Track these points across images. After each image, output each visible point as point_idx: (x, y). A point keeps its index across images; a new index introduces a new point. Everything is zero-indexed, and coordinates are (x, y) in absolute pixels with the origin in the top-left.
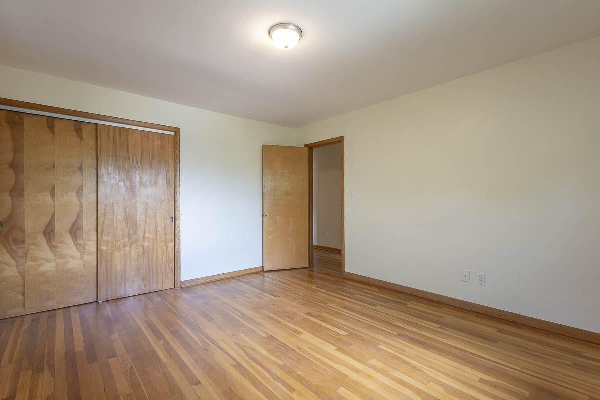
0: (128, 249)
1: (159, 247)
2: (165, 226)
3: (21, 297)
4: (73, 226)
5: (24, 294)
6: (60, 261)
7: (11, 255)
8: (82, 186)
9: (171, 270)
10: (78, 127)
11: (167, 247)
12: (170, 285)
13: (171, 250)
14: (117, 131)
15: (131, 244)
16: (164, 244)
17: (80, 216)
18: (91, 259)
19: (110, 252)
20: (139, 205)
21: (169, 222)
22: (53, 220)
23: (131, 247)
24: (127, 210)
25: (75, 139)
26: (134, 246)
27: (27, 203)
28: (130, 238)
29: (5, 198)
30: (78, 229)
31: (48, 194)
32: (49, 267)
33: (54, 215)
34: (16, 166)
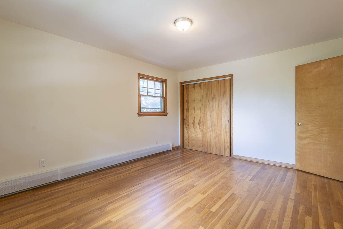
0: (211, 133)
1: (223, 134)
2: (225, 124)
3: (188, 143)
4: (199, 121)
6: (196, 134)
7: (186, 129)
8: (201, 107)
9: (228, 147)
10: (200, 85)
11: (226, 135)
12: (227, 154)
13: (228, 137)
15: (212, 131)
16: (225, 133)
17: (200, 118)
19: (206, 133)
20: (215, 114)
21: (227, 123)
22: (194, 119)
25: (199, 90)
26: (213, 132)
27: (189, 113)
28: (212, 129)
29: (185, 112)
30: (200, 123)
31: (193, 110)
32: (193, 135)
33: (195, 117)
34: (187, 102)
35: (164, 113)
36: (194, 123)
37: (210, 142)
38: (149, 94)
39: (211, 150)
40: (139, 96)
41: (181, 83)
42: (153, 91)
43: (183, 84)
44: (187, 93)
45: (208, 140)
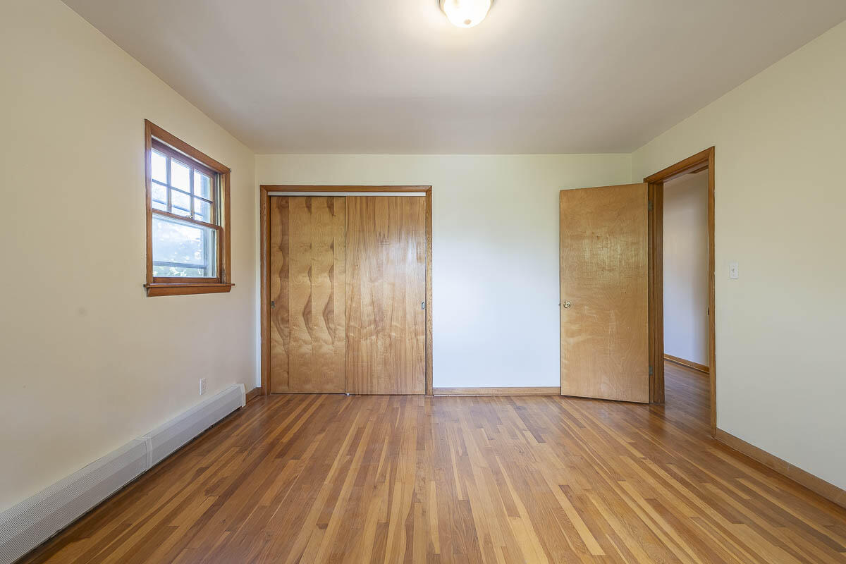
0: (374, 337)
1: (407, 340)
2: (415, 313)
3: (286, 375)
4: (326, 307)
5: (288, 373)
6: (316, 344)
7: (279, 333)
8: (333, 266)
9: (421, 369)
10: (330, 202)
11: (417, 340)
12: (420, 389)
13: (421, 345)
14: (364, 200)
15: (378, 333)
16: (413, 336)
17: (331, 298)
18: (341, 344)
19: (356, 340)
20: (385, 286)
21: (419, 308)
22: (309, 301)
23: (377, 336)
24: (374, 293)
25: (326, 216)
26: (380, 335)
27: (291, 284)
28: (377, 326)
29: (276, 279)
30: (329, 312)
31: (306, 274)
32: (306, 349)
33: (310, 296)
34: (283, 248)
35: (220, 284)
36: (307, 313)
37: (371, 362)
38: (175, 211)
39: (372, 386)
40: (149, 212)
41: (265, 188)
42: (184, 201)
43: (270, 194)
44: (284, 224)
45: (365, 359)
